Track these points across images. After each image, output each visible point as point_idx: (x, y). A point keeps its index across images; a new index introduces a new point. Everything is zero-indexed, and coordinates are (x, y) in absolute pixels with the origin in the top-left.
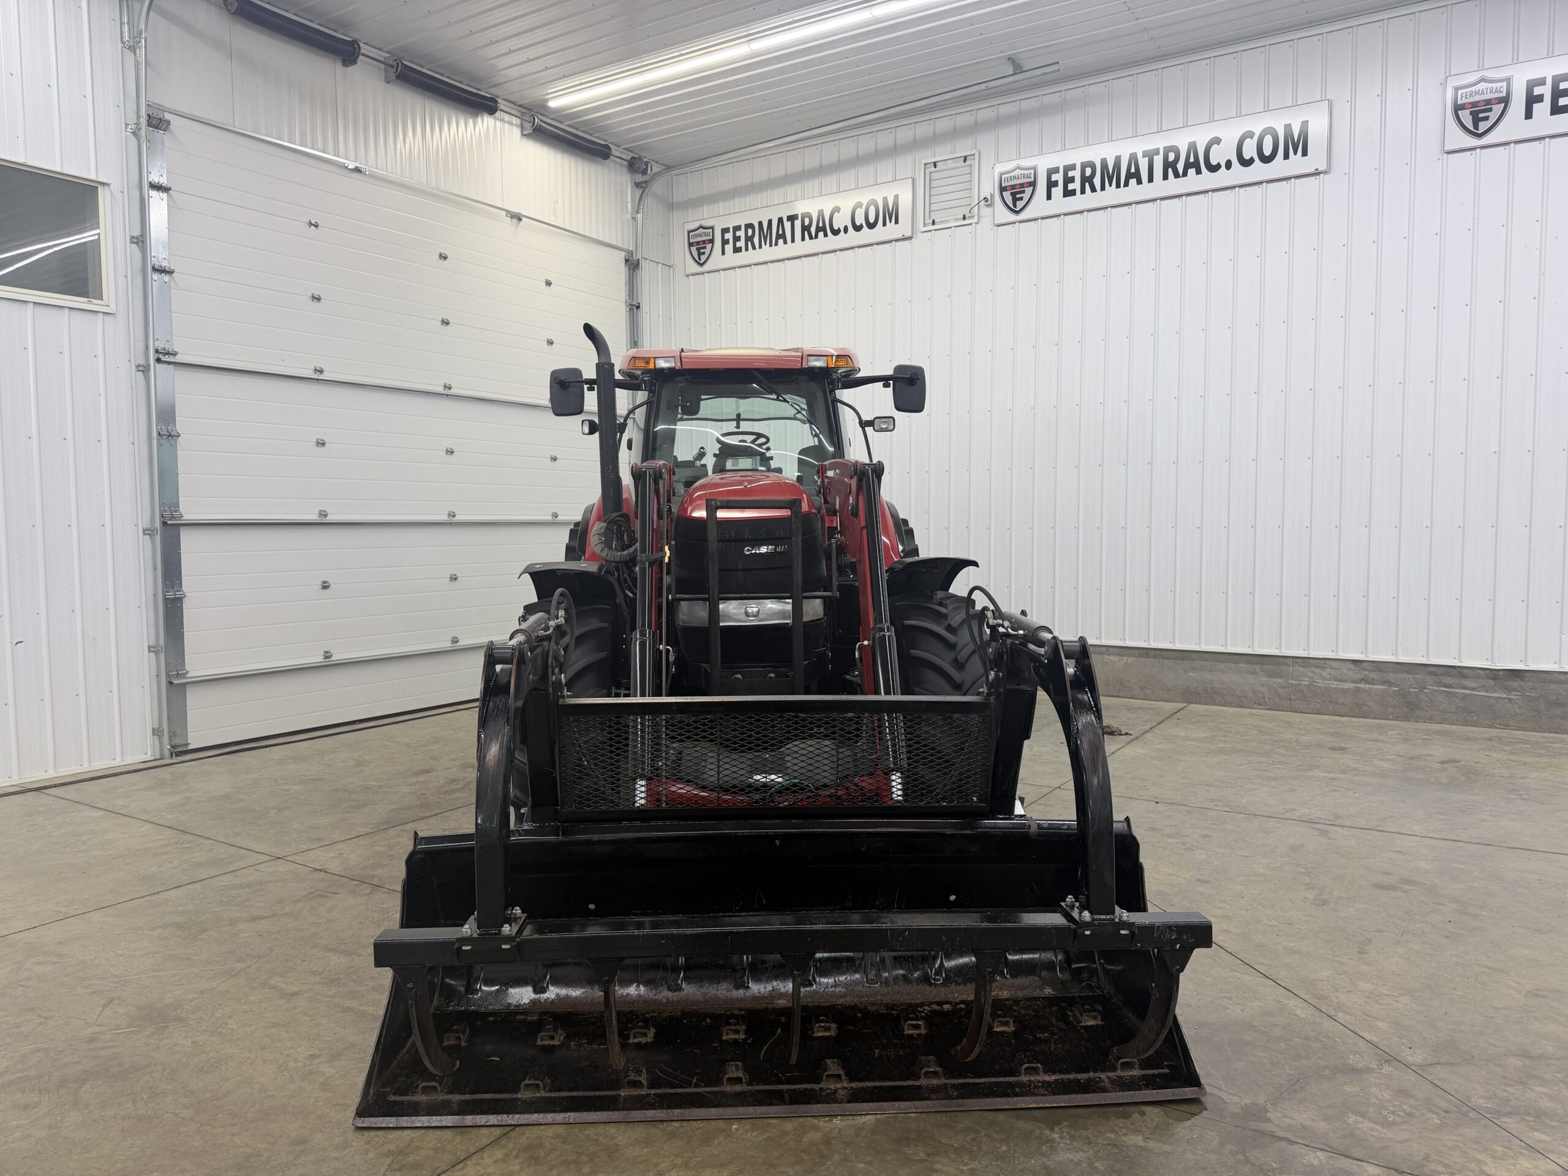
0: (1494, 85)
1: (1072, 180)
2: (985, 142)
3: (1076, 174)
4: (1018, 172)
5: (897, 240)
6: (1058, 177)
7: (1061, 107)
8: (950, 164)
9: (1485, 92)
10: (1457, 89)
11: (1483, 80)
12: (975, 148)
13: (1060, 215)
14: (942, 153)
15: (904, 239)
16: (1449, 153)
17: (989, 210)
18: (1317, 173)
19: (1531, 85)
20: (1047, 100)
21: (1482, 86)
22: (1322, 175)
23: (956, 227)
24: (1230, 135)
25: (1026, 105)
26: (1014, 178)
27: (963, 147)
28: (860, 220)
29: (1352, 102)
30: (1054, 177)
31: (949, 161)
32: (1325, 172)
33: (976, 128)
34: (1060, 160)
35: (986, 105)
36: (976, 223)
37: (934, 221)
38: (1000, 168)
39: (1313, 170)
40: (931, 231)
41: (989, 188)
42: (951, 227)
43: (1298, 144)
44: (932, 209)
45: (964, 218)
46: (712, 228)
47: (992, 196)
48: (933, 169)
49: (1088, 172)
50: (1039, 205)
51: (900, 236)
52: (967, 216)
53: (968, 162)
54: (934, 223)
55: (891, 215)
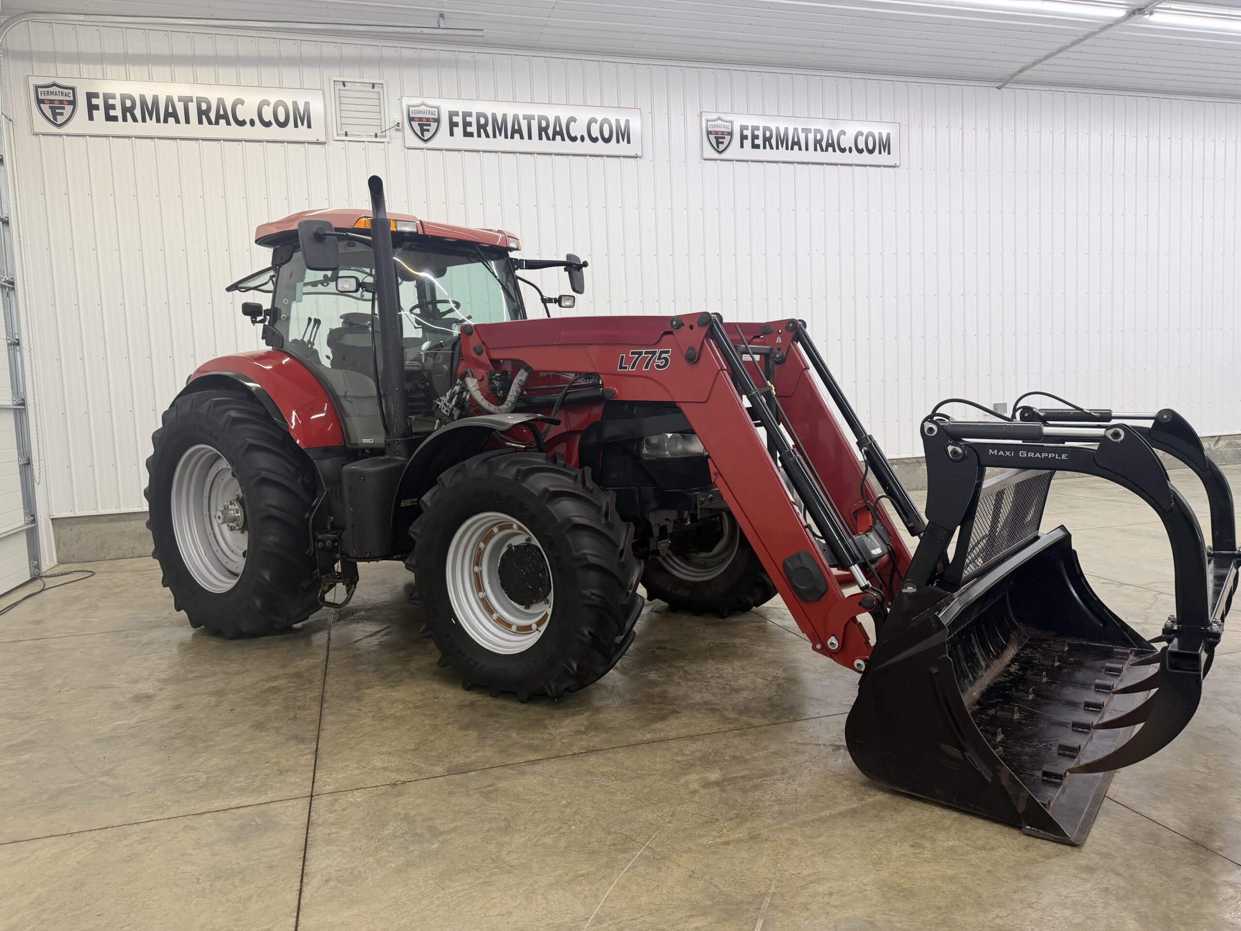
0: (725, 124)
1: (470, 124)
2: (390, 77)
3: (473, 120)
4: (423, 108)
5: (309, 143)
6: (458, 119)
7: (455, 64)
8: (358, 87)
9: (721, 127)
10: (707, 121)
11: (719, 119)
12: (383, 79)
13: (461, 151)
14: (350, 75)
15: (317, 143)
16: (705, 159)
17: (399, 134)
18: (636, 157)
19: (743, 128)
20: (443, 55)
21: (720, 122)
22: (638, 159)
23: (368, 142)
24: (583, 117)
25: (425, 54)
26: (421, 112)
27: (371, 75)
28: (268, 116)
29: (652, 113)
30: (455, 119)
31: (357, 84)
32: (640, 157)
33: (380, 62)
34: (460, 107)
35: (391, 45)
36: (388, 143)
37: (346, 133)
38: (406, 102)
39: (634, 154)
40: (344, 141)
41: (395, 114)
42: (364, 142)
43: (624, 135)
44: (343, 122)
45: (376, 136)
46: (73, 89)
47: (403, 123)
48: (342, 87)
49: (482, 121)
50: (442, 138)
51: (314, 140)
52: (378, 135)
53: (376, 89)
54: (346, 134)
55: (303, 118)
